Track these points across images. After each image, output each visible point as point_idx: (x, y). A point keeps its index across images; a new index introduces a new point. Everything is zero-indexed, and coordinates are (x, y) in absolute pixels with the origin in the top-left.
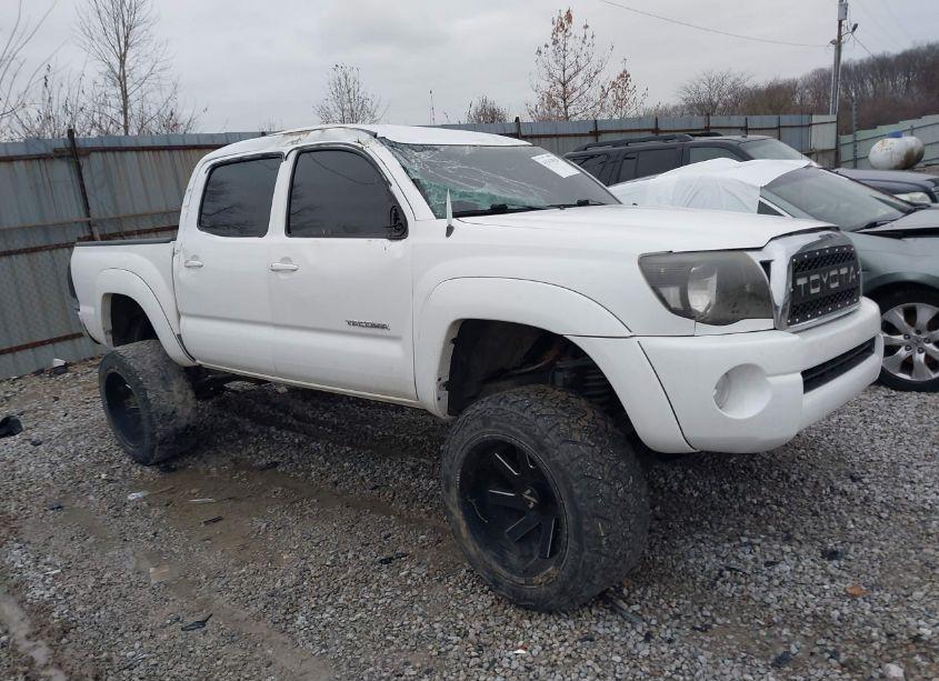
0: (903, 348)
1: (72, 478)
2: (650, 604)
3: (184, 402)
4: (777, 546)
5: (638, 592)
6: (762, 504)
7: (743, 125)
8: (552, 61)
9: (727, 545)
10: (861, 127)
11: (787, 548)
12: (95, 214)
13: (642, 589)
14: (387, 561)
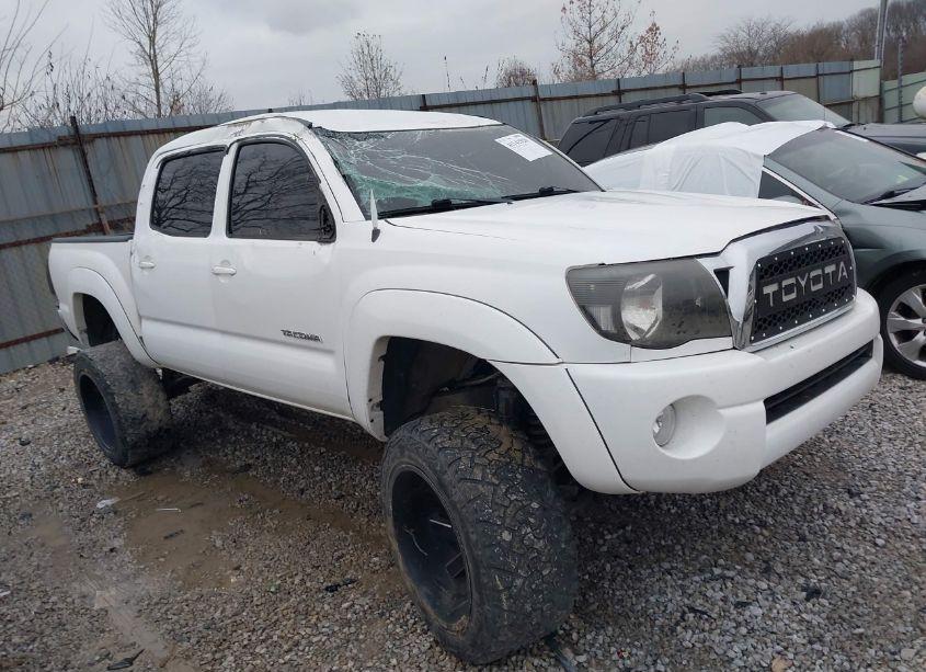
0: (921, 333)
1: (49, 483)
2: (599, 652)
3: (156, 405)
4: (752, 582)
5: (589, 637)
6: (744, 524)
7: (778, 75)
8: (577, 18)
9: (697, 578)
10: (909, 70)
11: (763, 585)
12: (103, 200)
13: (593, 633)
14: (333, 589)
